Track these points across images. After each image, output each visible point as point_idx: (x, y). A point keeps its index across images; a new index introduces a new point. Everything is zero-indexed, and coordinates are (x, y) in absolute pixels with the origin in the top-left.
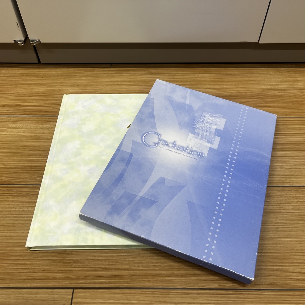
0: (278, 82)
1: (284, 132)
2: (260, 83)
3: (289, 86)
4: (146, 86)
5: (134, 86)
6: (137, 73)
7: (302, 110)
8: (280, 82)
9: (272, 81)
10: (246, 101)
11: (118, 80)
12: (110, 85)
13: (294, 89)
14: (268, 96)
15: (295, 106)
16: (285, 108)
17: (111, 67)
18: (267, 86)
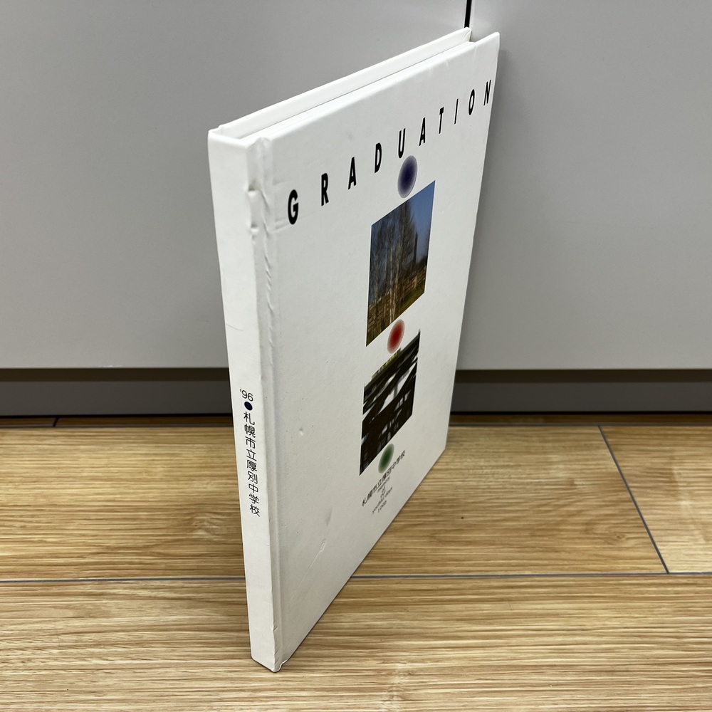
0: (498, 467)
1: (501, 624)
2: (451, 469)
3: (526, 478)
5: (102, 480)
6: (120, 443)
7: (557, 552)
9: (482, 464)
10: (405, 526)
11: (61, 464)
12: (34, 479)
13: (539, 487)
14: (468, 508)
16: (511, 546)
17: (54, 426)
18: (467, 478)
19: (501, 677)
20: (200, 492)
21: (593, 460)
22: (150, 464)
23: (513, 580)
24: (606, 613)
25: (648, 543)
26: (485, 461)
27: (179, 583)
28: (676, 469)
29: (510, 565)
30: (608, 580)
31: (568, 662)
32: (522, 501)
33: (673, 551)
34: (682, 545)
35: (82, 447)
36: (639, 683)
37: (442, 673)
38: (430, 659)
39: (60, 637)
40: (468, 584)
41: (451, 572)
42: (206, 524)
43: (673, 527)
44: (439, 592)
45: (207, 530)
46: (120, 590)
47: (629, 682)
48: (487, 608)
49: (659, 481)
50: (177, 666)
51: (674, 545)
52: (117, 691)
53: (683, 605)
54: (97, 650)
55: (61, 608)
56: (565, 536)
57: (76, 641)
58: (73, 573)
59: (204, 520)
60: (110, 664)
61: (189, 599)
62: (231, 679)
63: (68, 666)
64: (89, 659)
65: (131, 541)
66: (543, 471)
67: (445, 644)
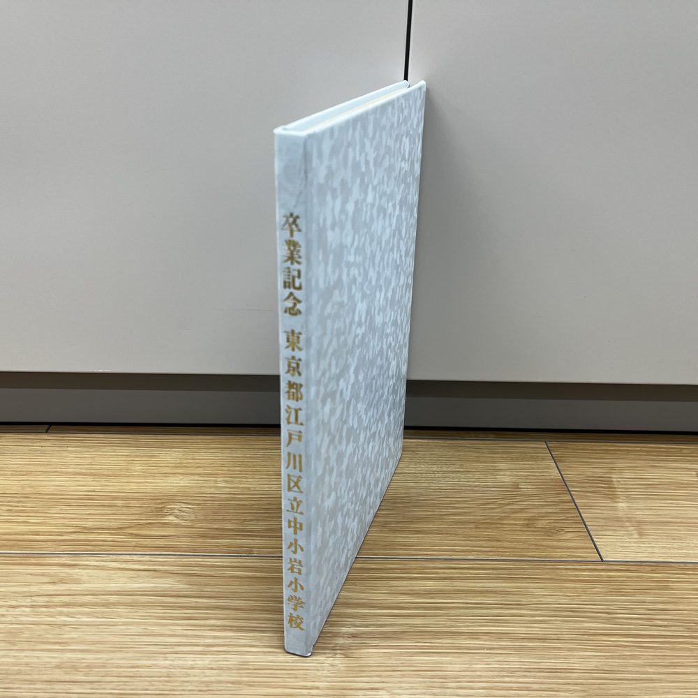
0: (449, 472)
1: (442, 598)
2: (405, 473)
3: (474, 482)
4: (114, 475)
5: (85, 475)
6: (106, 446)
8: (453, 472)
9: (434, 469)
11: (49, 462)
12: (25, 473)
13: (485, 489)
14: (417, 504)
15: (482, 530)
16: (456, 535)
17: (46, 432)
18: (419, 480)
19: (440, 641)
20: (173, 486)
21: (538, 469)
22: (129, 463)
23: (457, 562)
24: (541, 592)
25: (585, 536)
26: (438, 467)
27: (147, 558)
28: (615, 477)
29: (454, 551)
30: (545, 565)
31: (502, 630)
32: (470, 499)
33: (608, 543)
34: (616, 539)
35: (70, 449)
36: (570, 650)
37: (384, 636)
38: (373, 625)
39: (33, 598)
40: (414, 565)
41: (399, 555)
42: (176, 511)
43: (609, 524)
44: (386, 571)
45: (176, 516)
46: (92, 561)
47: (559, 649)
48: (430, 585)
49: (598, 487)
50: (138, 624)
51: (609, 538)
52: (81, 643)
53: (615, 587)
54: (65, 610)
55: (37, 575)
56: (508, 529)
57: (47, 602)
58: (50, 547)
59: (175, 508)
60: (76, 621)
61: (155, 570)
62: (186, 636)
63: (37, 621)
64: (58, 617)
65: (107, 523)
66: (490, 477)
67: (389, 613)
